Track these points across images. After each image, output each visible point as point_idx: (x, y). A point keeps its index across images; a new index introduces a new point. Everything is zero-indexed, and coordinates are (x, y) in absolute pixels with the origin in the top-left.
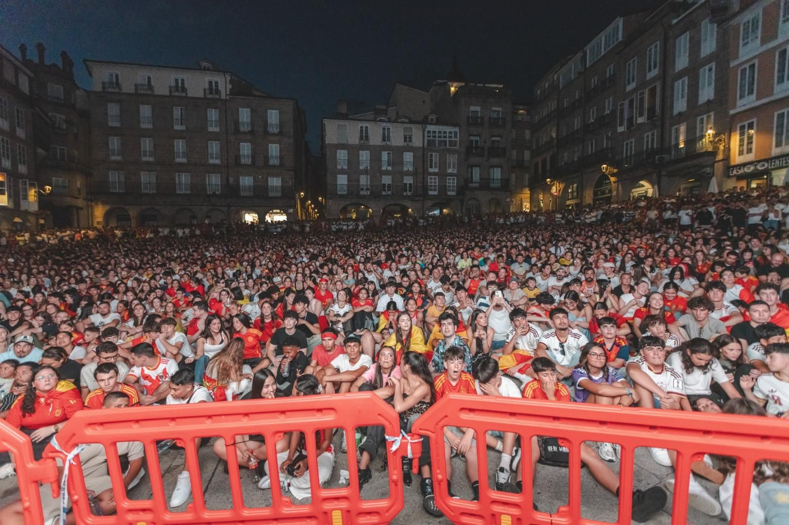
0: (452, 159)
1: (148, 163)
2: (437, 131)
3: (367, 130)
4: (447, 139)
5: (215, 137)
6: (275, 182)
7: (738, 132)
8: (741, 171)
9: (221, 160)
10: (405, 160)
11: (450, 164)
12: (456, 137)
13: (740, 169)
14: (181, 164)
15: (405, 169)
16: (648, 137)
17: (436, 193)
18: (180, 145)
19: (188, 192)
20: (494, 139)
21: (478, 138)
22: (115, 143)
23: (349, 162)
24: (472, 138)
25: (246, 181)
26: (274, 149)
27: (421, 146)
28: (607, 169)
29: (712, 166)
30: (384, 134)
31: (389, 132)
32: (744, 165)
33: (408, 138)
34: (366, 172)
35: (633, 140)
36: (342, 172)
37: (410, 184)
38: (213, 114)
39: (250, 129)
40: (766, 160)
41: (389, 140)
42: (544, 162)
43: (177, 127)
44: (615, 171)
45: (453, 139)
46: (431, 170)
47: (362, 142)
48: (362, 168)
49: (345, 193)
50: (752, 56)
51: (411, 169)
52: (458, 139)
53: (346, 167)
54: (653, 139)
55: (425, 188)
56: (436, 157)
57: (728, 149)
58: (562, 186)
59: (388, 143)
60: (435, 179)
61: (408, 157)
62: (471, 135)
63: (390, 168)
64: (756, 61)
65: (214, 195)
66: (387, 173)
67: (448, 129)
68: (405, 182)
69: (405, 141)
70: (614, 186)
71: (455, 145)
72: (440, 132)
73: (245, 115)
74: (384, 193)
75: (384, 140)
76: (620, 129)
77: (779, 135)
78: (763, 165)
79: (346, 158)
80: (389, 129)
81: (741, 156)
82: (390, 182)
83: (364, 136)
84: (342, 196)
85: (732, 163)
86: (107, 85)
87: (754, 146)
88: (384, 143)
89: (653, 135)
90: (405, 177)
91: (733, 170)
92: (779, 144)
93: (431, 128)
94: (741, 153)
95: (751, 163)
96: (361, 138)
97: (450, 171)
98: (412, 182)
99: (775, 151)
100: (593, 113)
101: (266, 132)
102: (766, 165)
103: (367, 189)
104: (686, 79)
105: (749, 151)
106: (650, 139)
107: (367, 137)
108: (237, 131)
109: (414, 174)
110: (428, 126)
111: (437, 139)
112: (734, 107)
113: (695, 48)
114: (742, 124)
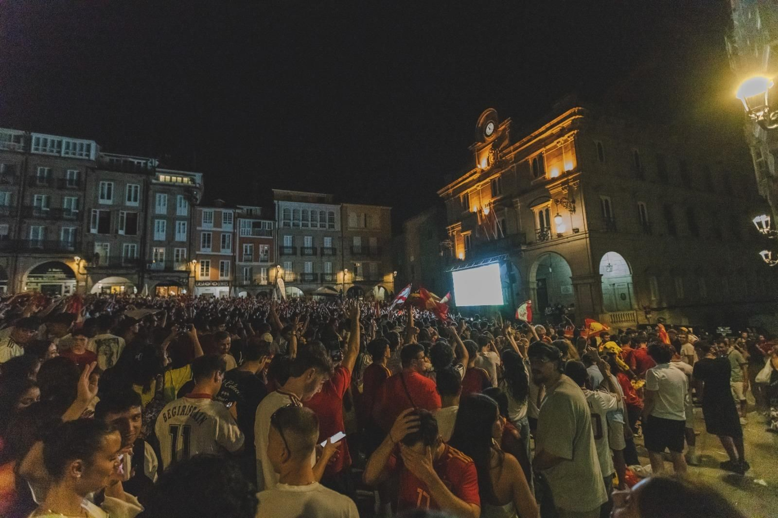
7: (200, 264)
8: (203, 285)
13: (202, 283)
16: (127, 246)
28: (80, 261)
29: (188, 278)
32: (205, 282)
35: (108, 244)
40: (217, 282)
50: (209, 229)
57: (195, 273)
64: (211, 233)
70: (81, 277)
76: (93, 231)
77: (222, 270)
78: (215, 284)
81: (202, 277)
85: (197, 280)
87: (209, 273)
89: (133, 247)
92: (222, 275)
94: (202, 275)
95: (209, 282)
99: (220, 278)
102: (217, 284)
104: (165, 221)
105: (207, 275)
106: (130, 248)
112: (199, 250)
113: (172, 207)
114: (203, 260)
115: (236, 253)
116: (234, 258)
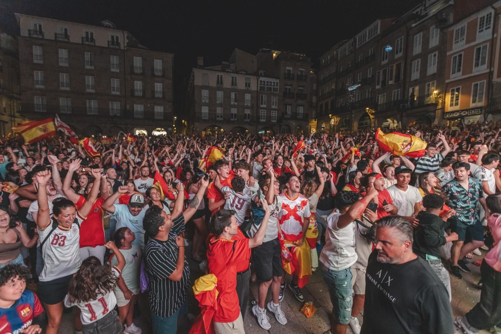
0: (274, 99)
1: (65, 92)
2: (266, 81)
3: (221, 78)
4: (272, 87)
5: (115, 75)
6: (159, 109)
7: (450, 93)
8: (451, 116)
9: (121, 92)
10: (246, 99)
11: (273, 103)
12: (277, 85)
13: (451, 114)
14: (91, 94)
15: (246, 104)
16: (395, 92)
17: (264, 121)
18: (90, 80)
19: (97, 114)
20: (299, 88)
21: (290, 87)
22: (39, 75)
23: (210, 98)
24: (286, 87)
25: (139, 108)
26: (158, 87)
27: (256, 90)
28: (369, 110)
29: (435, 112)
30: (233, 81)
31: (236, 80)
32: (453, 112)
33: (248, 85)
34: (221, 105)
35: (385, 94)
36: (205, 104)
37: (249, 114)
38: (114, 60)
39: (141, 72)
40: (467, 110)
41: (236, 85)
42: (327, 104)
43: (88, 67)
44: (373, 112)
45: (275, 87)
46: (262, 106)
47: (219, 85)
48: (218, 102)
49: (207, 118)
50: (460, 49)
51: (249, 105)
52: (278, 87)
53: (207, 101)
54: (398, 95)
55: (258, 117)
56: (265, 98)
57: (444, 103)
58: (338, 119)
59: (235, 87)
60: (264, 111)
61: (248, 97)
62: (286, 85)
63: (236, 104)
64: (463, 53)
65: (115, 116)
66: (234, 106)
67: (273, 80)
68: (245, 113)
69: (246, 86)
70: (372, 120)
71: (277, 91)
72: (267, 82)
73: (138, 62)
74: (232, 120)
75: (232, 84)
76: (378, 87)
77: (475, 96)
78: (465, 113)
79: (208, 96)
80: (236, 78)
81: (452, 107)
82: (236, 113)
83: (220, 81)
84: (205, 121)
85: (446, 111)
86: (32, 32)
87: (459, 101)
88: (233, 87)
89: (398, 92)
90: (246, 110)
91: (446, 115)
92: (474, 101)
93: (262, 79)
94: (452, 105)
95: (457, 111)
96: (218, 83)
97: (273, 107)
98: (249, 113)
99: (472, 105)
100: (360, 76)
101: (153, 75)
102: (467, 113)
103: (221, 117)
104: (420, 60)
105: (457, 104)
106: (396, 94)
107: (222, 83)
108: (132, 73)
109: (252, 108)
110: (260, 77)
111: (266, 86)
112: (449, 78)
113: (426, 42)
114: (453, 88)
115: (493, 66)
116: (491, 74)
